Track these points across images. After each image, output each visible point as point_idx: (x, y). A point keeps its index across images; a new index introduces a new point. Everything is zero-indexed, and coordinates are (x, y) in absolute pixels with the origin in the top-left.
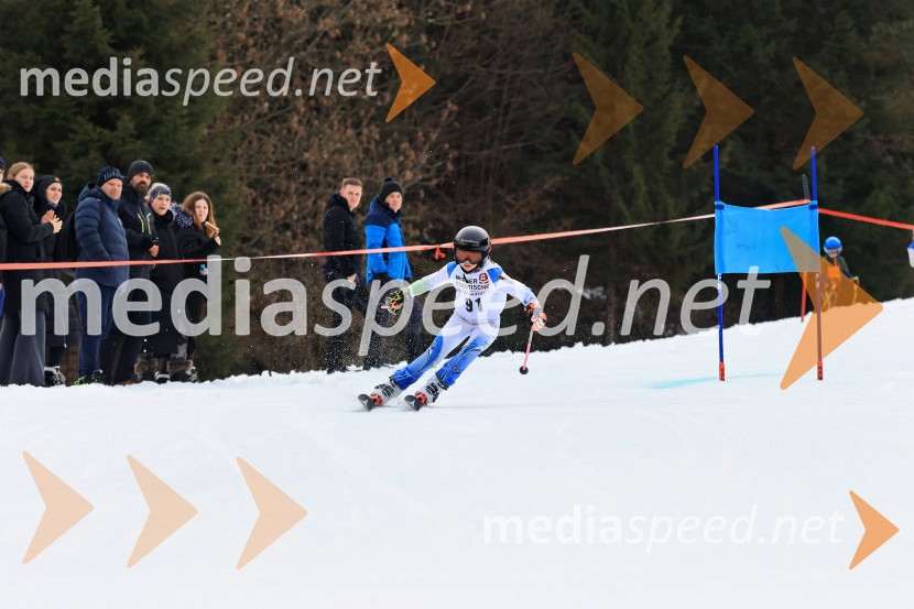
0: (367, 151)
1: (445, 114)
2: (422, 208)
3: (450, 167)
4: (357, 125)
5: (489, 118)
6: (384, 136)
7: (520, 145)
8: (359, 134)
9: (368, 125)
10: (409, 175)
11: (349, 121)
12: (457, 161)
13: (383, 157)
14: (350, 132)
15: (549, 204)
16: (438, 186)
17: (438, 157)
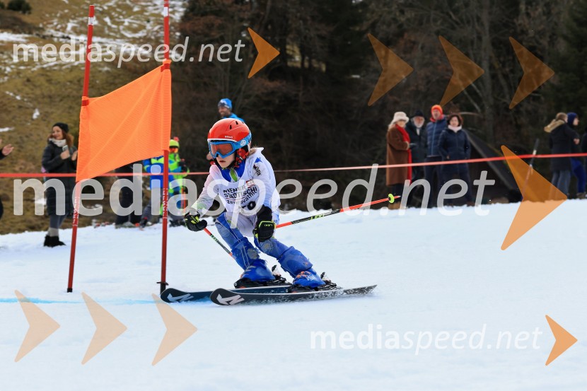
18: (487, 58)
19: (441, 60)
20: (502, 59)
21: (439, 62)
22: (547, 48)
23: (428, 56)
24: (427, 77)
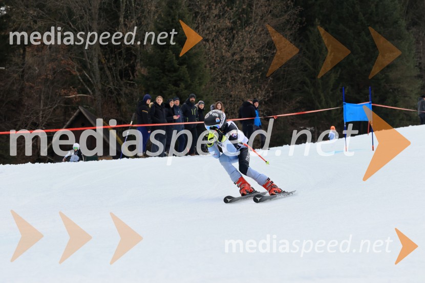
0: (248, 91)
1: (269, 81)
2: (264, 107)
3: (271, 95)
4: (245, 84)
5: (281, 81)
6: (253, 87)
7: (290, 89)
8: (246, 87)
9: (248, 84)
10: (260, 97)
11: (243, 83)
12: (273, 93)
13: (253, 93)
14: (243, 86)
15: (298, 105)
16: (268, 100)
17: (267, 93)
18: (97, 55)
19: (63, 57)
20: (107, 56)
21: (63, 58)
22: (139, 49)
23: (54, 54)
24: (54, 69)
